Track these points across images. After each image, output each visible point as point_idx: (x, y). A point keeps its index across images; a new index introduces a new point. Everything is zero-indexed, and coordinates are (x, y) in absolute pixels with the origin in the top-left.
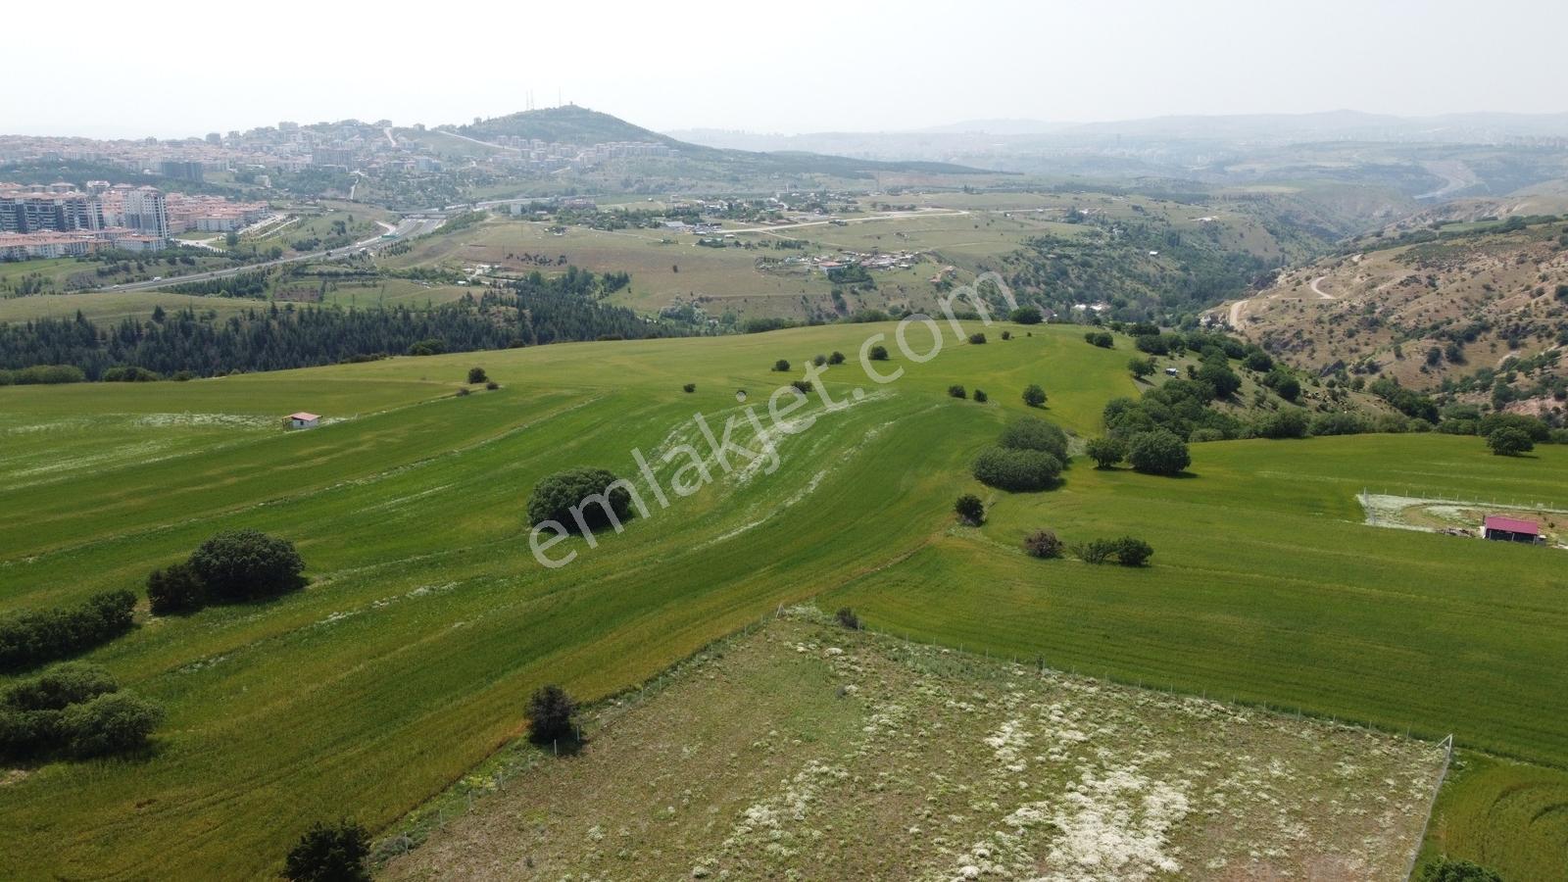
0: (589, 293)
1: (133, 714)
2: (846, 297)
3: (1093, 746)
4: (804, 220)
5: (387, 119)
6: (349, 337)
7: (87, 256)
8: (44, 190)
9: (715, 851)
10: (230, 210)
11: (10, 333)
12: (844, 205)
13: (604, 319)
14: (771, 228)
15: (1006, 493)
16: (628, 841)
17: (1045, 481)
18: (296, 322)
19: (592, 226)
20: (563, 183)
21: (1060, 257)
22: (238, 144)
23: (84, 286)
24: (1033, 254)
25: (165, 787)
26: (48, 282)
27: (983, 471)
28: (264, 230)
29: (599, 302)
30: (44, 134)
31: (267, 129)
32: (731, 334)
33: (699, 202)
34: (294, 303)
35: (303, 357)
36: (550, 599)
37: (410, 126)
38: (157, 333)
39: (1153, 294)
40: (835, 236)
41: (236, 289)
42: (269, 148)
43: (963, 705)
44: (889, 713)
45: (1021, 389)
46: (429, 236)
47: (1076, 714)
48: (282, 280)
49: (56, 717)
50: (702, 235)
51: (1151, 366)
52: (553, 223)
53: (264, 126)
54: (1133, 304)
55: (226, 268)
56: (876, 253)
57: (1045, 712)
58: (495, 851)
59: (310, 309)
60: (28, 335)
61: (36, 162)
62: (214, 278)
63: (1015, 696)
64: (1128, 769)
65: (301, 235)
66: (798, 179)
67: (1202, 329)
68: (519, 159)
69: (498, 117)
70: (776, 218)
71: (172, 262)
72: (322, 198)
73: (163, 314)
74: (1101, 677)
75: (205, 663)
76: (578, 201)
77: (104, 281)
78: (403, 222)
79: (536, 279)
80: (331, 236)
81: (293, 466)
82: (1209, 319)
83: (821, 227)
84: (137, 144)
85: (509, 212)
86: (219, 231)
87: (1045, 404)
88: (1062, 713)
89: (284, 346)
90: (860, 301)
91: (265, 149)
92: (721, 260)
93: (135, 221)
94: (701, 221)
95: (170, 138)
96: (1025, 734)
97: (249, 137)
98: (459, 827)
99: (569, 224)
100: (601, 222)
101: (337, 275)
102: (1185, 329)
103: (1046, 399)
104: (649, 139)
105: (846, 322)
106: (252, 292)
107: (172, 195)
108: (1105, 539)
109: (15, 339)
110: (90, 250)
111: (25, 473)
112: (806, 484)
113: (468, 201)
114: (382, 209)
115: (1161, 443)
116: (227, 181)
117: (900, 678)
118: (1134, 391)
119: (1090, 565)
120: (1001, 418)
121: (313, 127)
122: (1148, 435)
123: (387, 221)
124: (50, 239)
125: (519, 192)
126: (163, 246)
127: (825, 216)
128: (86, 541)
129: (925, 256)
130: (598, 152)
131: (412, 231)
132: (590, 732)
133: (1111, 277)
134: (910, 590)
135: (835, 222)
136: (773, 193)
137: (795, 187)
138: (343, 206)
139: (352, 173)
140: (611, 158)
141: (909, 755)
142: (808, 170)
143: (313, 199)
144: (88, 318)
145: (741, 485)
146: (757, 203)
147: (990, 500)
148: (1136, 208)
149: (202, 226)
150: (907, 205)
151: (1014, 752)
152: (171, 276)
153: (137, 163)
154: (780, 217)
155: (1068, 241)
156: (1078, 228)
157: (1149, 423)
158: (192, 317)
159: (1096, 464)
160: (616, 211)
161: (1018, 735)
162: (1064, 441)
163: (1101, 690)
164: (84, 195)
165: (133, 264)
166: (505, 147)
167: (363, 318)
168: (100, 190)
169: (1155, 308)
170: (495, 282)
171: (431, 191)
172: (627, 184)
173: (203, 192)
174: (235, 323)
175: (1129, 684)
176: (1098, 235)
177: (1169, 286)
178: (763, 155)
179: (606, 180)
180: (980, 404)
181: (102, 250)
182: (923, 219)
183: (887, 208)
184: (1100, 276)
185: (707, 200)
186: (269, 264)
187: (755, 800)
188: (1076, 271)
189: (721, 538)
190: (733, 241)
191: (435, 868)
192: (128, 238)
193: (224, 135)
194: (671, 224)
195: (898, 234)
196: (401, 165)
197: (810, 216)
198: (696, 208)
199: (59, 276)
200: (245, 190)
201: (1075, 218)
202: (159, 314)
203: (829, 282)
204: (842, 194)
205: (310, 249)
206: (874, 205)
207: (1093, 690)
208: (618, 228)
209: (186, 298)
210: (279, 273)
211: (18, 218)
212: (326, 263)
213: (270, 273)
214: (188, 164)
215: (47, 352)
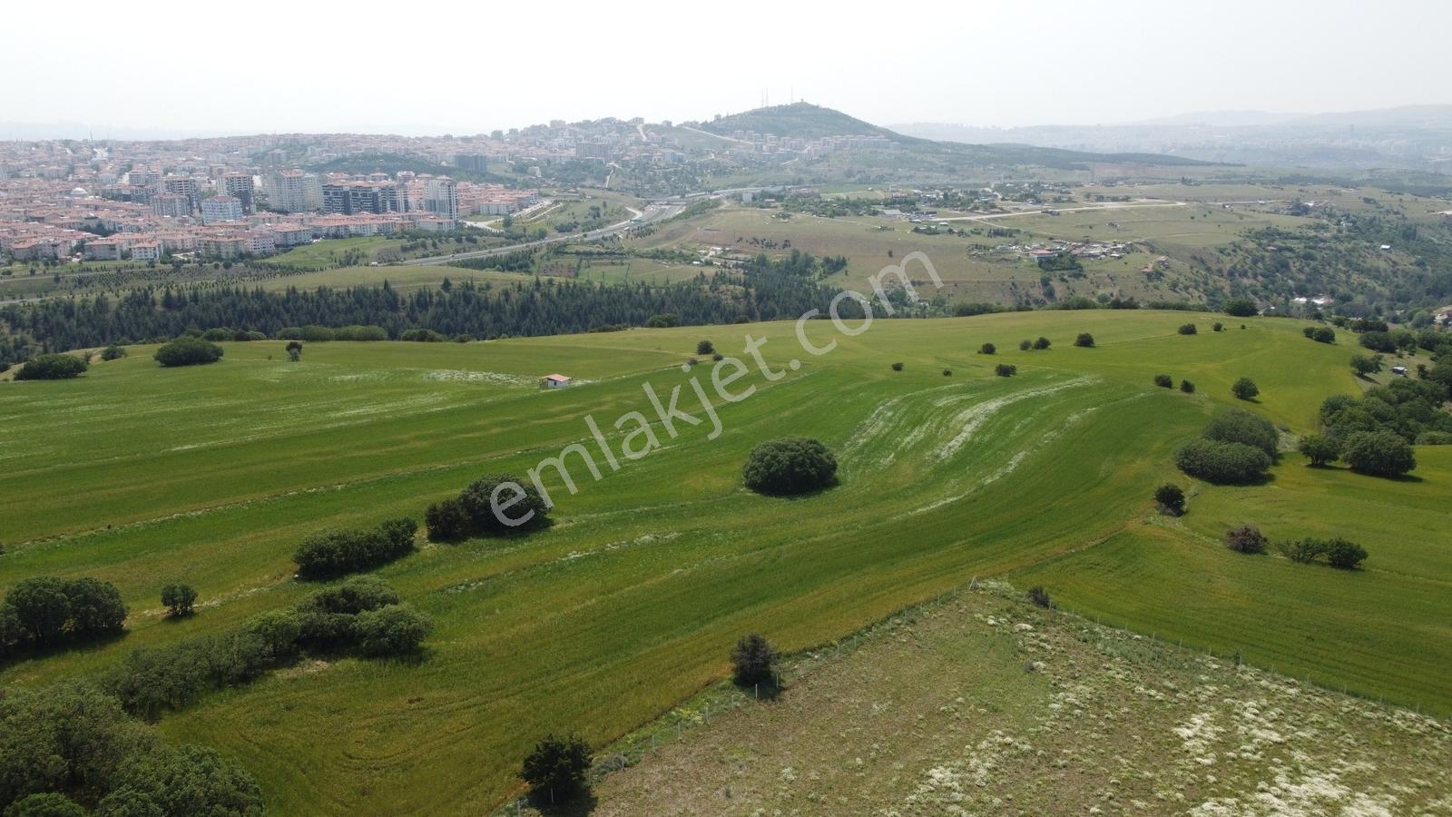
0: (809, 274)
1: (410, 624)
2: (1055, 284)
3: (1290, 749)
4: (1017, 209)
5: (639, 116)
6: (598, 309)
7: (395, 234)
8: (365, 179)
9: (898, 805)
10: (507, 197)
11: (334, 297)
12: (1057, 195)
13: (822, 299)
14: (984, 217)
15: (1211, 485)
16: (818, 785)
17: (1252, 475)
18: (556, 294)
19: (815, 213)
20: (792, 174)
21: (1280, 249)
22: (517, 139)
23: (389, 259)
24: (1251, 245)
25: (431, 688)
26: (364, 256)
27: (1186, 461)
28: (534, 214)
29: (818, 283)
30: (367, 132)
31: (540, 126)
32: (940, 316)
33: (916, 191)
34: (554, 278)
35: (559, 326)
36: (758, 555)
37: (659, 122)
38: (444, 301)
39: (1382, 289)
40: (1048, 225)
41: (509, 264)
42: (541, 143)
43: (1153, 692)
44: (1079, 692)
45: (1232, 381)
46: (669, 221)
47: (1273, 714)
48: (545, 257)
49: (351, 620)
50: (917, 222)
51: (1377, 364)
52: (780, 210)
53: (538, 124)
54: (1359, 299)
55: (501, 246)
56: (1088, 242)
57: (1239, 708)
58: (698, 778)
59: (567, 283)
60: (347, 299)
61: (360, 156)
62: (491, 255)
63: (1207, 690)
64: (1327, 777)
65: (563, 219)
66: (1013, 170)
67: (1437, 327)
68: (752, 151)
69: (735, 114)
70: (990, 207)
71: (459, 241)
72: (583, 187)
73: (450, 284)
74: (1301, 678)
75: (468, 586)
76: (804, 190)
77: (407, 255)
78: (651, 208)
79: (762, 261)
80: (585, 221)
81: (546, 421)
82: (1445, 317)
83: (1034, 217)
84: (437, 140)
85: (741, 200)
86: (498, 214)
87: (1256, 398)
88: (1257, 712)
89: (544, 315)
90: (1068, 288)
91: (538, 143)
92: (934, 246)
93: (432, 206)
94: (917, 209)
95: (463, 135)
96: (1217, 729)
97: (525, 133)
98: (669, 753)
99: (795, 211)
100: (823, 209)
101: (591, 254)
102: (1417, 326)
103: (1258, 393)
104: (871, 132)
105: (1053, 309)
106: (521, 267)
107: (462, 183)
108: (1314, 538)
109: (337, 302)
110: (397, 229)
111: (339, 415)
112: (1006, 465)
113: (706, 190)
114: (631, 197)
115: (1383, 444)
116: (506, 172)
117: (1089, 659)
118: (1356, 389)
119: (1296, 564)
120: (1209, 409)
121: (578, 125)
122: (1369, 435)
123: (635, 207)
124: (366, 220)
125: (752, 182)
126: (453, 227)
127: (1038, 206)
128: (382, 475)
129: (1137, 245)
130: (824, 145)
131: (656, 216)
132: (788, 680)
133: (1336, 270)
134: (1105, 573)
135: (1047, 212)
136: (988, 183)
137: (1010, 178)
138: (599, 193)
139: (608, 165)
140: (835, 150)
141: (1094, 735)
142: (1023, 161)
143: (575, 188)
144: (393, 287)
145: (943, 461)
146: (972, 193)
147: (1192, 491)
148: (1367, 201)
149: (484, 211)
150: (1121, 195)
151: (1204, 745)
152: (458, 252)
153: (436, 156)
154: (993, 206)
155: (1290, 233)
156: (1302, 220)
157: (1370, 422)
158: (472, 288)
159: (1309, 461)
160: (838, 199)
161: (1209, 729)
162: (1275, 436)
163: (1302, 692)
164: (395, 183)
165: (429, 242)
166: (741, 141)
167: (611, 293)
168: (406, 178)
169: (1384, 304)
170: (726, 263)
171: (674, 181)
172: (849, 174)
173: (487, 181)
174: (506, 293)
175: (1333, 689)
176: (1325, 228)
177: (1401, 281)
178: (980, 146)
179: (830, 171)
180: (1186, 395)
181: (406, 229)
182: (1137, 210)
183: (1100, 198)
184: (1324, 269)
185: (924, 189)
186: (536, 243)
187: (939, 761)
188: (1297, 264)
189: (920, 510)
190: (948, 228)
191: (646, 787)
192: (427, 220)
193: (506, 132)
194: (888, 212)
195: (1111, 224)
196: (650, 158)
197: (1023, 206)
198: (913, 197)
199: (372, 252)
200: (520, 179)
201: (1299, 210)
202: (446, 285)
203: (1040, 269)
204: (1056, 185)
205: (570, 231)
206: (1088, 196)
207: (1292, 691)
208: (838, 215)
209: (470, 270)
210: (544, 251)
211: (346, 201)
212: (583, 243)
213: (535, 251)
214: (476, 157)
215: (360, 314)
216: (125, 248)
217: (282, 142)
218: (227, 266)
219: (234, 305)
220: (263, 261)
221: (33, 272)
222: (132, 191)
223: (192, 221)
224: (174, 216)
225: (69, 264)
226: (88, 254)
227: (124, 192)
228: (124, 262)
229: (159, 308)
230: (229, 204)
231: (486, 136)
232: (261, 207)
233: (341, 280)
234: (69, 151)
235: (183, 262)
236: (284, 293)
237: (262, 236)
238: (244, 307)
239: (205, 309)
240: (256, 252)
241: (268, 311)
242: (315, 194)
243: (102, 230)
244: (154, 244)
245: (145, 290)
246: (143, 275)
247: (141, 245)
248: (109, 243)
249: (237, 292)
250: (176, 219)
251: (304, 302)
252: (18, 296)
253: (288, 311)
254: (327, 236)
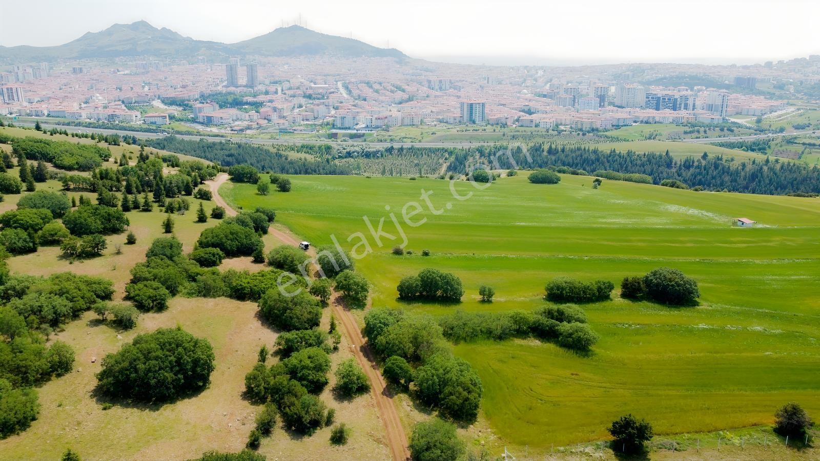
7: (682, 123)
8: (672, 90)
10: (764, 104)
11: (636, 156)
18: (778, 169)
22: (781, 67)
23: (673, 138)
26: (660, 135)
28: (780, 116)
34: (782, 158)
38: (701, 165)
41: (751, 148)
48: (779, 145)
55: (750, 135)
59: (789, 163)
60: (643, 158)
61: (675, 76)
62: (741, 140)
65: (802, 121)
71: (722, 130)
73: (707, 156)
77: (686, 136)
84: (726, 67)
86: (753, 115)
91: (796, 70)
93: (710, 108)
101: (814, 145)
106: (760, 149)
107: (735, 94)
109: (637, 160)
110: (684, 121)
116: (769, 88)
124: (667, 114)
126: (721, 121)
143: (817, 100)
144: (671, 154)
149: (745, 112)
152: (720, 137)
153: (723, 77)
158: (721, 159)
165: (703, 129)
168: (699, 91)
173: (752, 93)
174: (744, 164)
181: (690, 121)
186: (776, 135)
192: (705, 116)
193: (775, 62)
199: (666, 132)
200: (777, 93)
205: (803, 128)
209: (722, 149)
210: (779, 140)
211: (657, 103)
212: (811, 138)
213: (773, 140)
214: (749, 79)
215: (648, 168)
216: (537, 122)
217: (632, 68)
218: (584, 135)
219: (581, 156)
220: (603, 133)
221: (494, 130)
222: (548, 93)
223: (573, 109)
224: (564, 106)
225: (511, 128)
226: (520, 124)
227: (544, 93)
228: (537, 129)
229: (545, 153)
230: (593, 101)
231: (760, 65)
232: (611, 104)
233: (641, 147)
234: (526, 72)
235: (563, 131)
236: (609, 152)
237: (606, 119)
238: (586, 157)
239: (567, 156)
240: (601, 129)
241: (598, 161)
242: (641, 98)
243: (530, 113)
244: (551, 121)
245: (540, 144)
246: (542, 136)
247: (545, 120)
248: (531, 118)
249: (585, 149)
250: (565, 108)
251: (618, 158)
252: (486, 141)
253: (608, 161)
254: (642, 122)
